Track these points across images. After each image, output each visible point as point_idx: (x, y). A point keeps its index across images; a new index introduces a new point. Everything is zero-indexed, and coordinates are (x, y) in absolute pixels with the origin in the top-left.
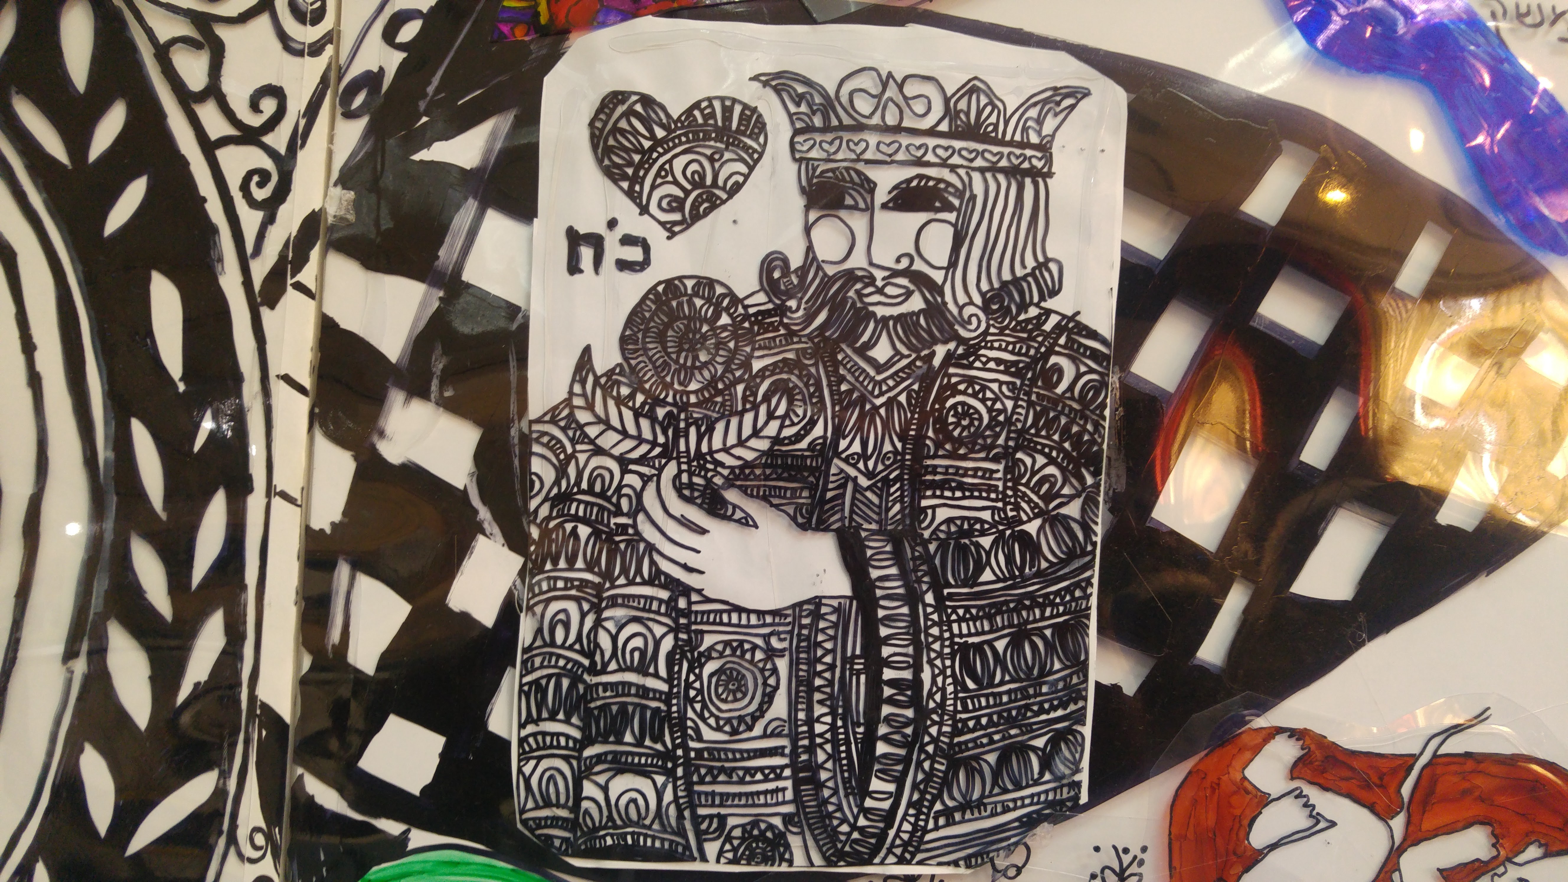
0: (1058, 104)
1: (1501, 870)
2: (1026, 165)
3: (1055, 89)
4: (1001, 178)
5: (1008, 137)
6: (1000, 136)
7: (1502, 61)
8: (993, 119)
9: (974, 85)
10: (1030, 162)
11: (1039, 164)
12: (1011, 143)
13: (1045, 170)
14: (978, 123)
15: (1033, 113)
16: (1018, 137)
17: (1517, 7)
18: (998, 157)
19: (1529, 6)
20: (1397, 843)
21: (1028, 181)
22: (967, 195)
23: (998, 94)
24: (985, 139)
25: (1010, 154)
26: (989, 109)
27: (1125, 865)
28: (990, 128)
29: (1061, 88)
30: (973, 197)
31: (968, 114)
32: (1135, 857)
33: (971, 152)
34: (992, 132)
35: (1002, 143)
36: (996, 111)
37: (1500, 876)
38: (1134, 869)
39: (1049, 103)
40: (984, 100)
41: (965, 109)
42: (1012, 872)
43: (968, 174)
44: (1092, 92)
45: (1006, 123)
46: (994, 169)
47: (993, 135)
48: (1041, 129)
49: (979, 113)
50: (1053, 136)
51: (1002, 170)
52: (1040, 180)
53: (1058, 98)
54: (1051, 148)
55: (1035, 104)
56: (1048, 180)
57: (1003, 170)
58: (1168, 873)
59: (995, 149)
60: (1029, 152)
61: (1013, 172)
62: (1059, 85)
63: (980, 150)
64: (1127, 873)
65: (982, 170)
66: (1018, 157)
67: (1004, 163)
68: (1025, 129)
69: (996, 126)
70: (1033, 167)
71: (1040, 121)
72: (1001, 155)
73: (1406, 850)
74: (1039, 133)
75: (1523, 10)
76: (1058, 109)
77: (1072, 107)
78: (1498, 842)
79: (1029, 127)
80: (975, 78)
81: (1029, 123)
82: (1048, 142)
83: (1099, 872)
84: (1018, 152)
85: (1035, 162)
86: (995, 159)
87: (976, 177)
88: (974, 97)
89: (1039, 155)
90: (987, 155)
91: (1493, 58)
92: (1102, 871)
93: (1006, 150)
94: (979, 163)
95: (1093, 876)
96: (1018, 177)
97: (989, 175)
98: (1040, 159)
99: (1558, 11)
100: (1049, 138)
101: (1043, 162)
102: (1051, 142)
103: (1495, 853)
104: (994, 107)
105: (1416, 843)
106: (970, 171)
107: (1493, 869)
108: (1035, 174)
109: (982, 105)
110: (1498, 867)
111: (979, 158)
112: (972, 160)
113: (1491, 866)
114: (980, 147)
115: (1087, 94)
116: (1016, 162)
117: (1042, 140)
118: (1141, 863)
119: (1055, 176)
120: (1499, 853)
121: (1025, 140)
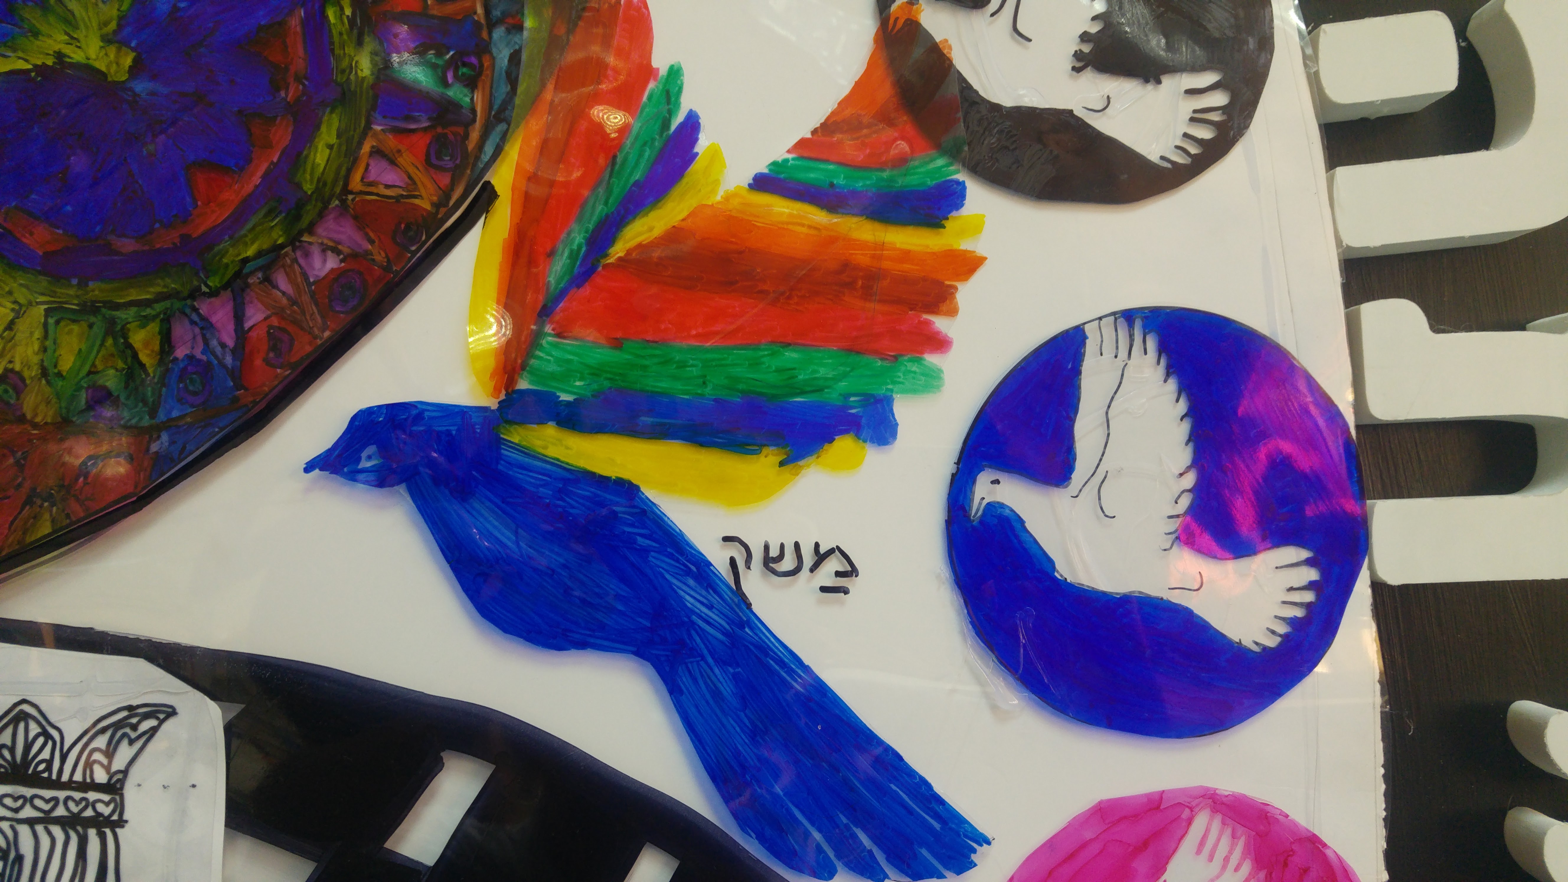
0: (134, 727)
2: (89, 813)
3: (130, 708)
4: (57, 831)
5: (65, 778)
6: (54, 777)
7: (742, 625)
8: (46, 754)
9: (22, 711)
10: (94, 809)
11: (106, 811)
12: (70, 785)
13: (115, 817)
14: (26, 761)
15: (101, 742)
16: (78, 777)
17: (767, 548)
18: (52, 803)
19: (782, 546)
21: (92, 833)
22: (12, 855)
23: (52, 719)
24: (36, 781)
25: (68, 798)
26: (41, 740)
28: (42, 767)
29: (138, 707)
30: (19, 858)
31: (12, 750)
33: (16, 799)
34: (43, 771)
35: (57, 785)
36: (50, 743)
39: (122, 728)
40: (34, 729)
41: (9, 743)
43: (12, 827)
44: (178, 710)
45: (64, 758)
46: (47, 819)
47: (46, 775)
48: (110, 763)
49: (28, 746)
50: (125, 772)
51: (58, 821)
52: (108, 831)
53: (134, 720)
54: (122, 788)
55: (103, 731)
56: (118, 830)
57: (60, 821)
59: (48, 794)
60: (92, 796)
61: (70, 822)
62: (135, 703)
63: (28, 795)
65: (31, 822)
66: (77, 803)
67: (60, 811)
68: (89, 765)
69: (49, 763)
70: (99, 814)
71: (110, 752)
72: (56, 800)
74: (107, 768)
75: (774, 552)
76: (133, 735)
77: (154, 730)
79: (95, 761)
80: (24, 701)
81: (97, 756)
82: (118, 780)
84: (77, 795)
85: (100, 807)
86: (47, 807)
87: (24, 831)
88: (22, 726)
89: (106, 798)
90: (38, 802)
91: (731, 622)
93: (62, 794)
94: (28, 812)
96: (79, 828)
97: (40, 828)
98: (107, 804)
99: (823, 550)
100: (120, 776)
101: (112, 806)
102: (122, 782)
104: (48, 736)
106: (14, 823)
108: (101, 823)
109: (31, 735)
111: (28, 806)
112: (16, 810)
114: (28, 792)
115: (171, 712)
116: (74, 809)
117: (110, 779)
119: (127, 826)
121: (88, 780)
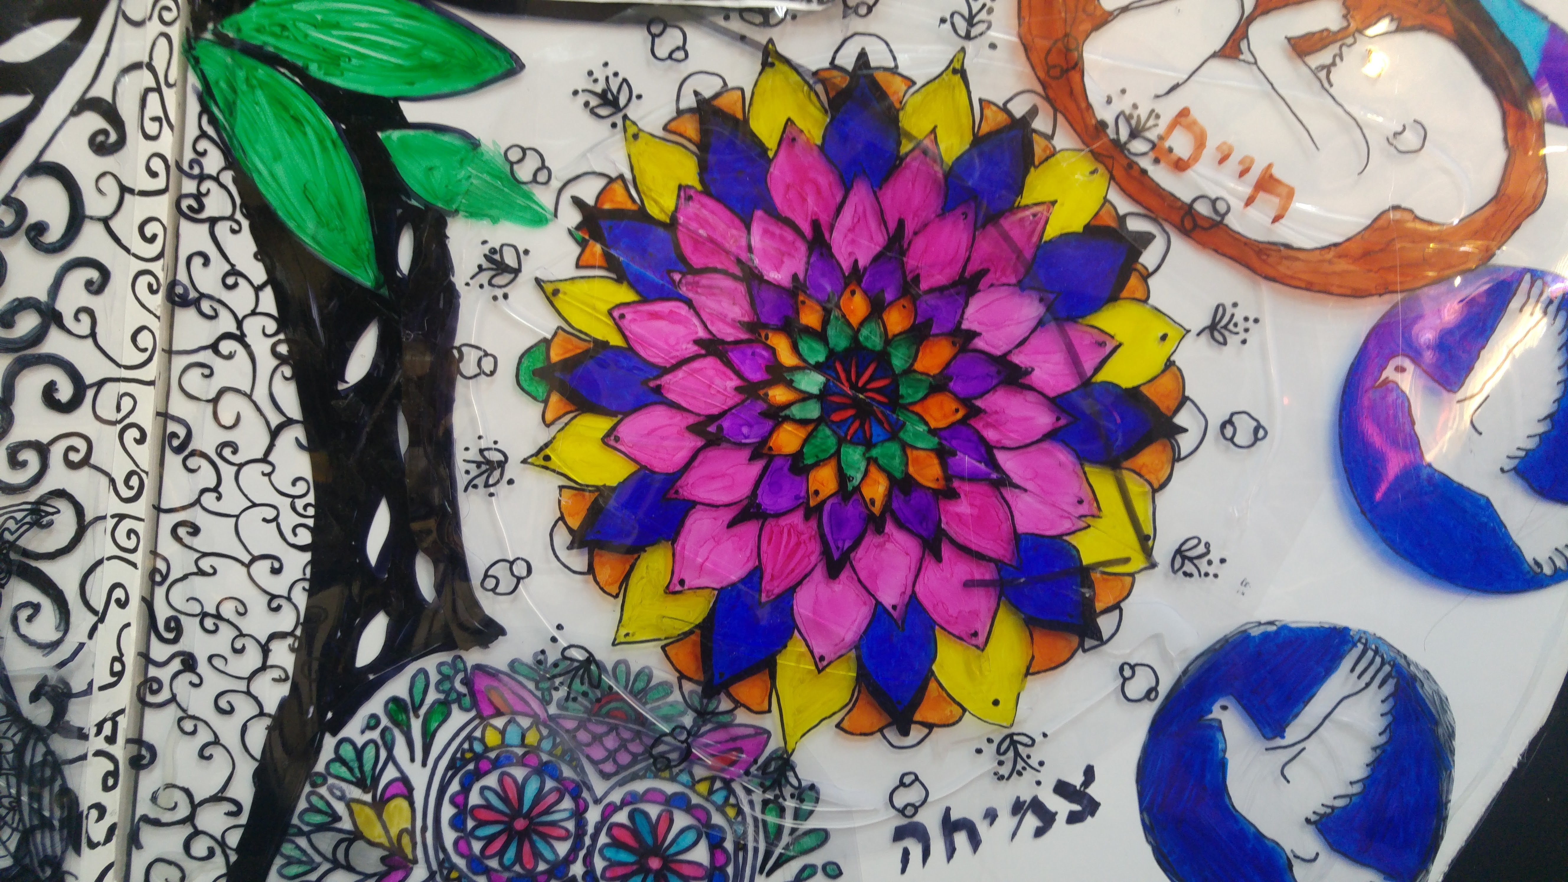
1: (1350, 40)
20: (1247, 13)
27: (974, 12)
32: (984, 6)
37: (1350, 46)
38: (983, 16)
42: (863, 10)
58: (1016, 21)
64: (976, 20)
73: (1255, 19)
78: (1349, 12)
83: (948, 17)
92: (952, 15)
95: (943, 21)
103: (1345, 24)
105: (1266, 12)
107: (1342, 39)
110: (1347, 37)
113: (1340, 36)
118: (990, 11)
120: (1349, 25)
